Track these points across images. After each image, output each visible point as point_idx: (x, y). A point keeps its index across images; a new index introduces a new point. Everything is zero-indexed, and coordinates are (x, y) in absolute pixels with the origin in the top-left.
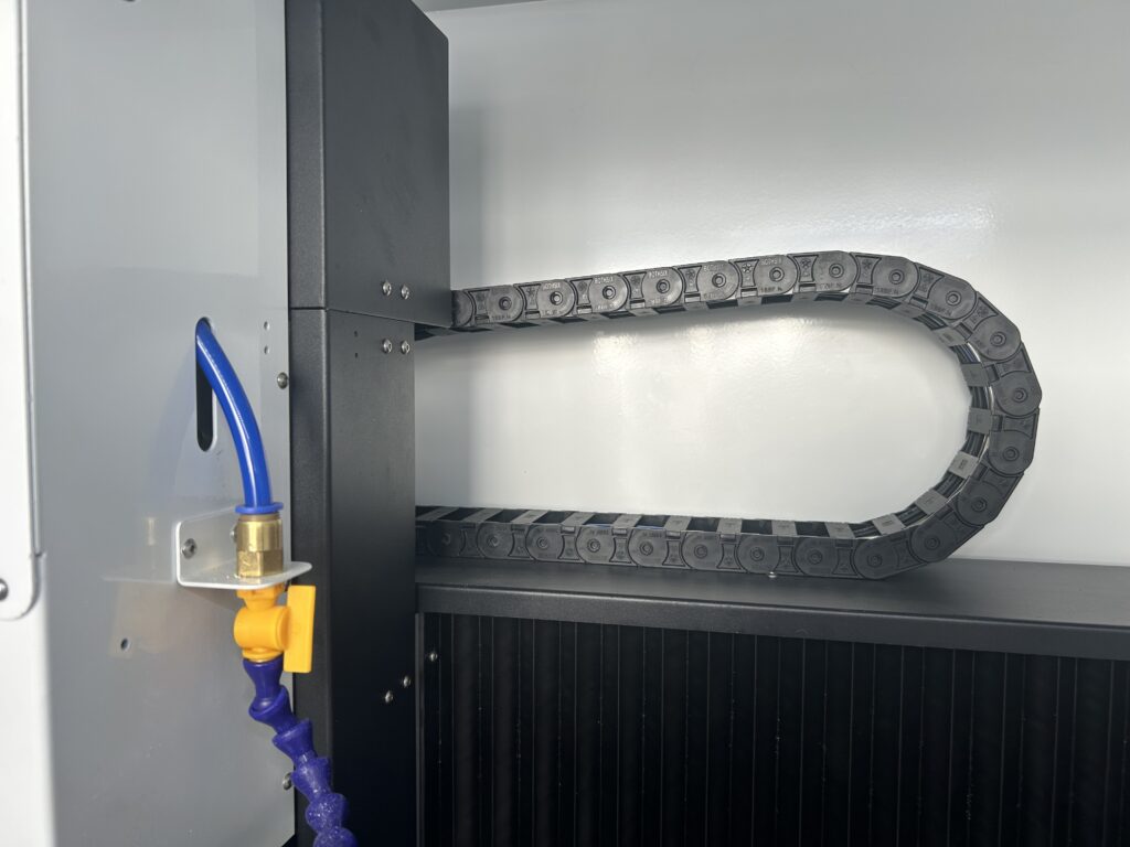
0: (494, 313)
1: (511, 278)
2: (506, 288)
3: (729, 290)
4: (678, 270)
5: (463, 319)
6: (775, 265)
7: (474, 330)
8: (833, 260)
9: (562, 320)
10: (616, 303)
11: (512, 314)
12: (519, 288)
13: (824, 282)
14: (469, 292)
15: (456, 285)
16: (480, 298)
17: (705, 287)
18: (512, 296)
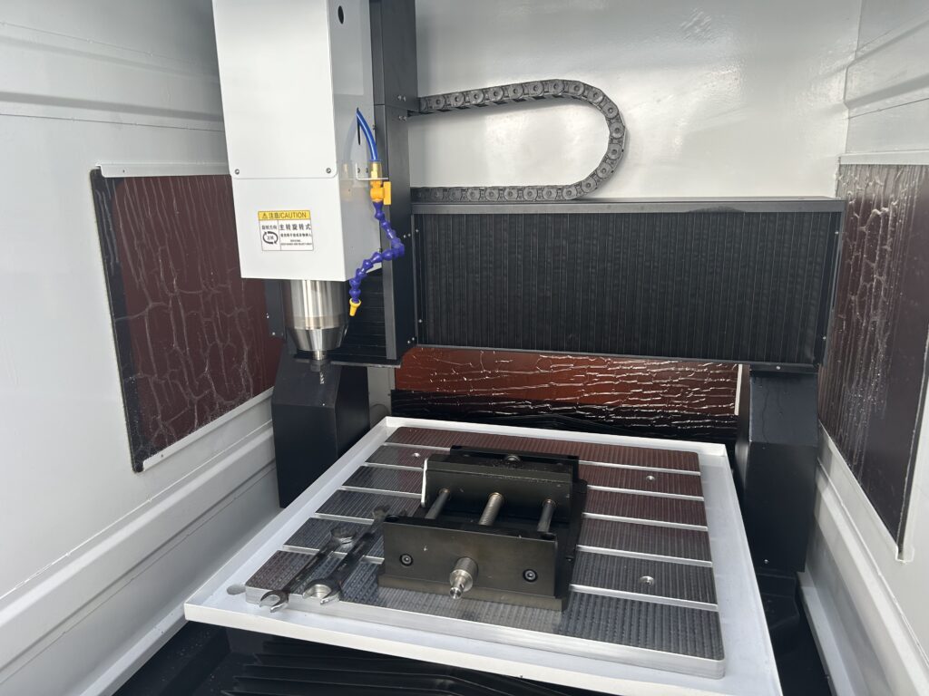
0: (435, 106)
1: (441, 92)
2: (438, 96)
3: (519, 95)
4: (501, 87)
5: (423, 108)
6: (534, 85)
7: (428, 113)
8: (554, 83)
9: (459, 108)
10: (479, 101)
11: (441, 106)
12: (443, 95)
13: (552, 91)
14: (425, 98)
15: (420, 96)
16: (429, 100)
17: (511, 94)
18: (441, 99)
